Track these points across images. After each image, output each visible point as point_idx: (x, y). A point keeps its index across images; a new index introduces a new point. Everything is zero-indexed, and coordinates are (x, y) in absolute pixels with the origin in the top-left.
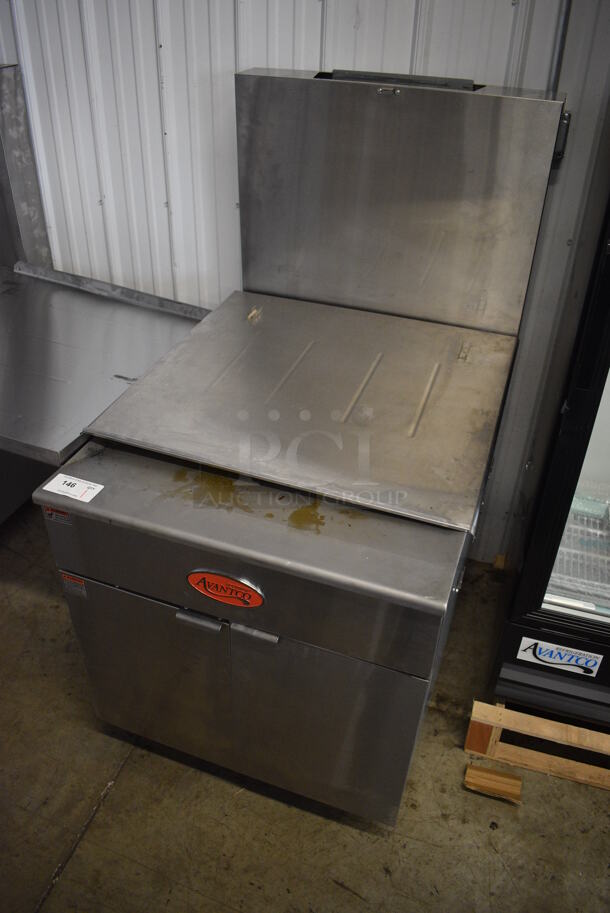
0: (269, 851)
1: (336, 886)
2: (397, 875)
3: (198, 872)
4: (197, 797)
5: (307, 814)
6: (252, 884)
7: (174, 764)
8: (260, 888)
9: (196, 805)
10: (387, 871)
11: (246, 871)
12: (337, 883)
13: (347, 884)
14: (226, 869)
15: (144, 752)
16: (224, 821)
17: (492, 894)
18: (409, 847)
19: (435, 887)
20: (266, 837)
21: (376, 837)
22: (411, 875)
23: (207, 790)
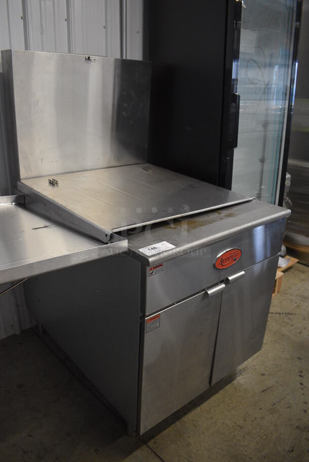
0: (238, 409)
1: (264, 393)
2: (266, 373)
3: (239, 440)
4: (195, 426)
5: (225, 388)
6: (253, 421)
7: (170, 429)
8: (255, 419)
9: (200, 428)
10: (263, 375)
11: (245, 421)
12: (262, 392)
13: (264, 389)
14: (241, 428)
15: (153, 441)
16: (214, 420)
17: (283, 352)
18: (255, 364)
19: (274, 365)
20: (230, 407)
21: (246, 372)
22: (267, 368)
23: (193, 421)
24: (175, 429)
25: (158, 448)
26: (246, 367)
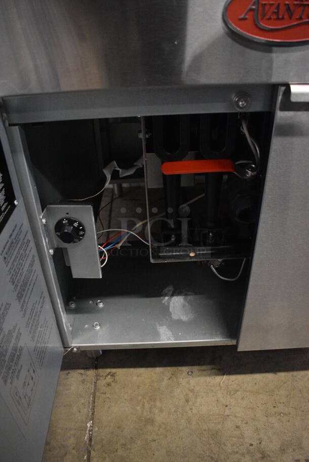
9: (191, 409)
20: (276, 409)
24: (155, 384)
25: (105, 393)
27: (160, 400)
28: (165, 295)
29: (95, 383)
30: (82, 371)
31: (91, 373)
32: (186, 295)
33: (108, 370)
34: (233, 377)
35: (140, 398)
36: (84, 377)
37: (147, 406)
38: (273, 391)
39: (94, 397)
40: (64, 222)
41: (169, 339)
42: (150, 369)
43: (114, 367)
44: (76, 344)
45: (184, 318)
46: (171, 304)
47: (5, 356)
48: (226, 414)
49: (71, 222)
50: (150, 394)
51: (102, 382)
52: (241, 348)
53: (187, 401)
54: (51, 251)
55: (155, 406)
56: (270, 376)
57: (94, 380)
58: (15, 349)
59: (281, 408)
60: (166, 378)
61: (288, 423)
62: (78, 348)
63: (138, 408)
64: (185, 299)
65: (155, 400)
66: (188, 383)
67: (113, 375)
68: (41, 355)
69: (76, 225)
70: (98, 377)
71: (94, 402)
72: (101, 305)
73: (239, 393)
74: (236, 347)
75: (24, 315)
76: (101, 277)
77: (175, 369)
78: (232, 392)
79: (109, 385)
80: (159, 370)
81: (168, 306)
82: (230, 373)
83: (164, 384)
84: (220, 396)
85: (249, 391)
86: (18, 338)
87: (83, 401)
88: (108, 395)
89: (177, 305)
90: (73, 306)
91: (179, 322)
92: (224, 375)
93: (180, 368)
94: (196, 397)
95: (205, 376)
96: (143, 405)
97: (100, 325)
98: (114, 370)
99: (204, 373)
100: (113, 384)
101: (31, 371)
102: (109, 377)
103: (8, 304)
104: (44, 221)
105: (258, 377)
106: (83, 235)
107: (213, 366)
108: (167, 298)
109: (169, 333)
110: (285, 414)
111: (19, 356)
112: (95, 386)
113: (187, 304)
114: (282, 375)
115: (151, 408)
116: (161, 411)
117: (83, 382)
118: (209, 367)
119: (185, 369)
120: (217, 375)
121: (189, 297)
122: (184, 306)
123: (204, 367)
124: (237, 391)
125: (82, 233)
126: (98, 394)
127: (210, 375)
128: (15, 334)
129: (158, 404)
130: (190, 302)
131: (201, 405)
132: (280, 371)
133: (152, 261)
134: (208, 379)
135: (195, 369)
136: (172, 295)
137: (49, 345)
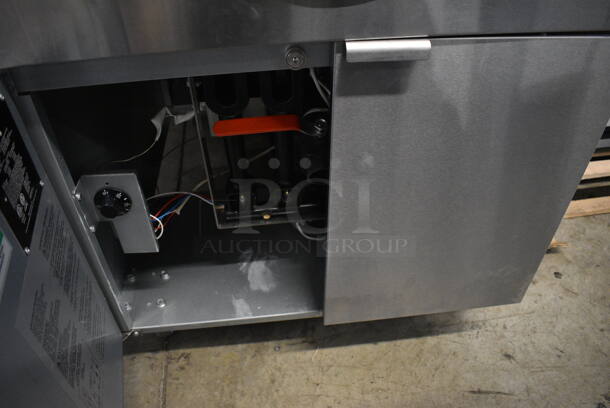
1: (475, 396)
2: (519, 356)
5: (398, 342)
9: (277, 391)
10: (508, 356)
12: (474, 392)
13: (483, 389)
16: (318, 391)
17: (602, 330)
18: (509, 326)
19: (557, 349)
20: (374, 385)
21: (475, 332)
22: (530, 349)
23: (279, 369)
24: (236, 364)
25: (178, 379)
26: (484, 322)
27: (243, 383)
28: (243, 261)
29: (166, 367)
30: (150, 354)
31: (161, 355)
32: (268, 259)
33: (181, 351)
34: (326, 351)
35: (218, 381)
36: (153, 361)
37: (226, 389)
38: (372, 364)
39: (165, 385)
40: (104, 194)
41: (246, 315)
42: (230, 347)
43: (188, 347)
44: (137, 326)
45: (265, 288)
46: (250, 272)
47: (66, 358)
48: (316, 394)
49: (113, 192)
50: (230, 376)
51: (174, 366)
52: (327, 322)
53: (273, 381)
54: (92, 228)
55: (236, 390)
56: (369, 347)
57: (164, 363)
58: (74, 347)
59: (380, 383)
60: (249, 357)
61: (386, 400)
62: (140, 331)
63: (216, 393)
64: (266, 265)
65: (236, 383)
66: (275, 360)
67: (187, 357)
68: (100, 347)
69: (119, 196)
70: (169, 359)
71: (165, 390)
72: (166, 277)
73: (333, 368)
74: (321, 319)
75: (75, 307)
76: (158, 250)
77: (259, 344)
78: (325, 369)
79: (182, 368)
80: (240, 347)
81: (247, 274)
82: (323, 346)
83: (246, 363)
84: (311, 373)
85: (345, 366)
86: (74, 335)
87: (152, 389)
88: (181, 381)
89: (257, 272)
90: (133, 280)
91: (259, 293)
92: (316, 348)
93: (266, 343)
94: (283, 377)
95: (296, 350)
96: (223, 390)
97: (165, 302)
98: (188, 351)
99: (294, 347)
100: (187, 367)
101: (94, 367)
102: (183, 358)
103: (58, 301)
104: (78, 196)
105: (356, 349)
106: (129, 207)
107: (304, 339)
108: (245, 264)
109: (246, 307)
110: (382, 390)
111: (80, 355)
112: (166, 371)
113: (269, 271)
114: (383, 345)
115: (231, 392)
116: (243, 394)
117: (152, 366)
118: (300, 340)
119: (271, 344)
120: (308, 349)
121: (272, 262)
122: (265, 273)
123: (294, 341)
124: (331, 366)
125: (127, 204)
126: (169, 380)
127: (301, 349)
128: (70, 332)
129: (239, 387)
130: (272, 268)
131: (288, 385)
132: (381, 340)
133: (219, 227)
134: (299, 355)
135: (283, 343)
136: (252, 260)
137: (106, 335)
